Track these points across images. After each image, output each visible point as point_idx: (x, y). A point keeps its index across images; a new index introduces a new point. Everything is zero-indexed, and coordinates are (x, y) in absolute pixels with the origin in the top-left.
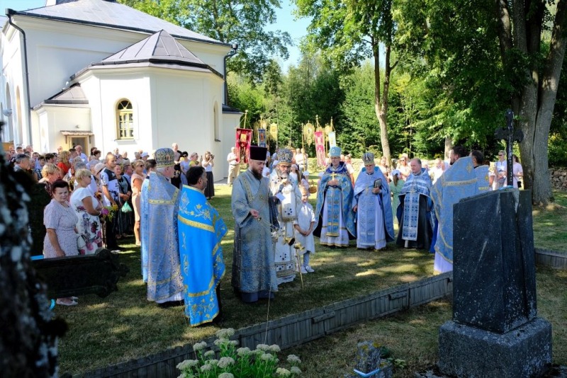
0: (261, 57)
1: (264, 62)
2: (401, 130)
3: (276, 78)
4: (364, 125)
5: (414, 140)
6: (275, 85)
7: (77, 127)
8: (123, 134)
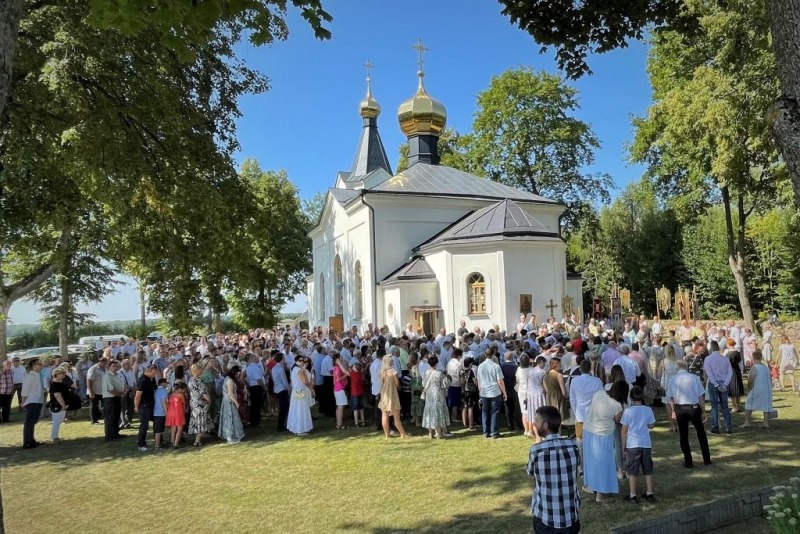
0: (576, 202)
1: (581, 208)
2: (758, 283)
3: (595, 226)
4: (710, 279)
5: (777, 295)
6: (594, 233)
7: (426, 302)
8: (474, 308)
